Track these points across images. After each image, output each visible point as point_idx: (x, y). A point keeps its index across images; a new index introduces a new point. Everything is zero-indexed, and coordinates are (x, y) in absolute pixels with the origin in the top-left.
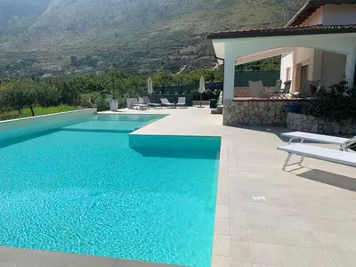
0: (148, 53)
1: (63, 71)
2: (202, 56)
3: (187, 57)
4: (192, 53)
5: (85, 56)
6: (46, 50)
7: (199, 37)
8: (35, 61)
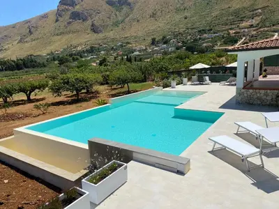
0: (211, 30)
1: (146, 49)
2: (261, 28)
3: (246, 30)
4: (251, 26)
5: (161, 37)
6: (135, 35)
7: (260, 11)
8: (129, 43)
